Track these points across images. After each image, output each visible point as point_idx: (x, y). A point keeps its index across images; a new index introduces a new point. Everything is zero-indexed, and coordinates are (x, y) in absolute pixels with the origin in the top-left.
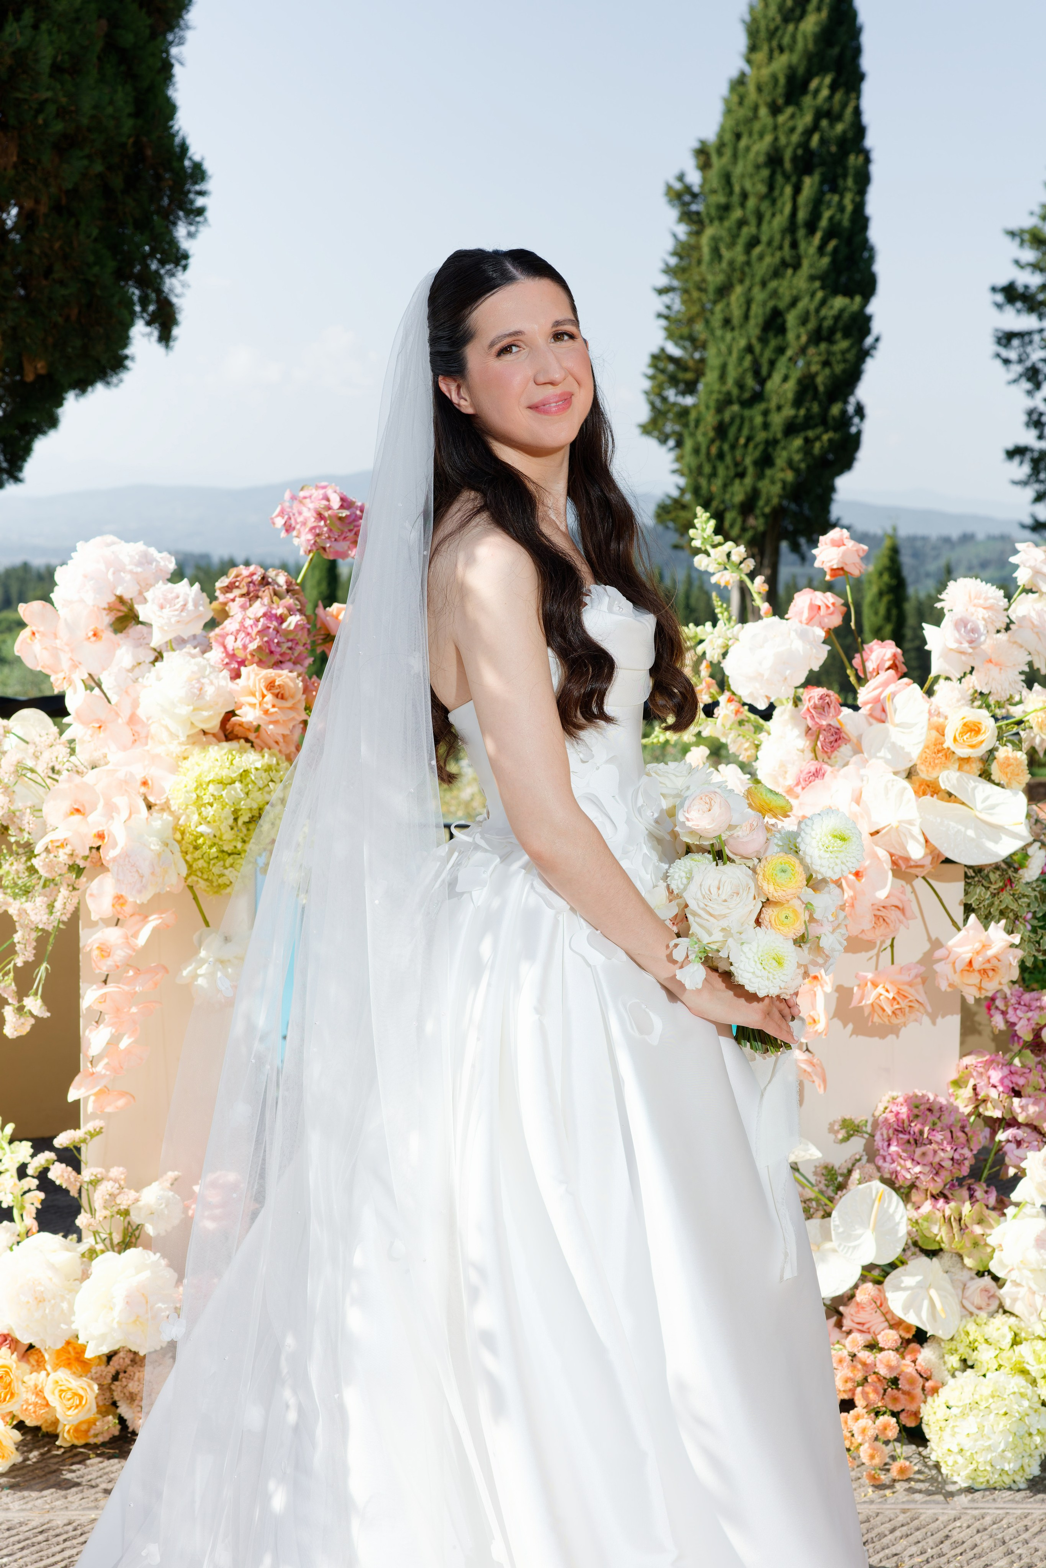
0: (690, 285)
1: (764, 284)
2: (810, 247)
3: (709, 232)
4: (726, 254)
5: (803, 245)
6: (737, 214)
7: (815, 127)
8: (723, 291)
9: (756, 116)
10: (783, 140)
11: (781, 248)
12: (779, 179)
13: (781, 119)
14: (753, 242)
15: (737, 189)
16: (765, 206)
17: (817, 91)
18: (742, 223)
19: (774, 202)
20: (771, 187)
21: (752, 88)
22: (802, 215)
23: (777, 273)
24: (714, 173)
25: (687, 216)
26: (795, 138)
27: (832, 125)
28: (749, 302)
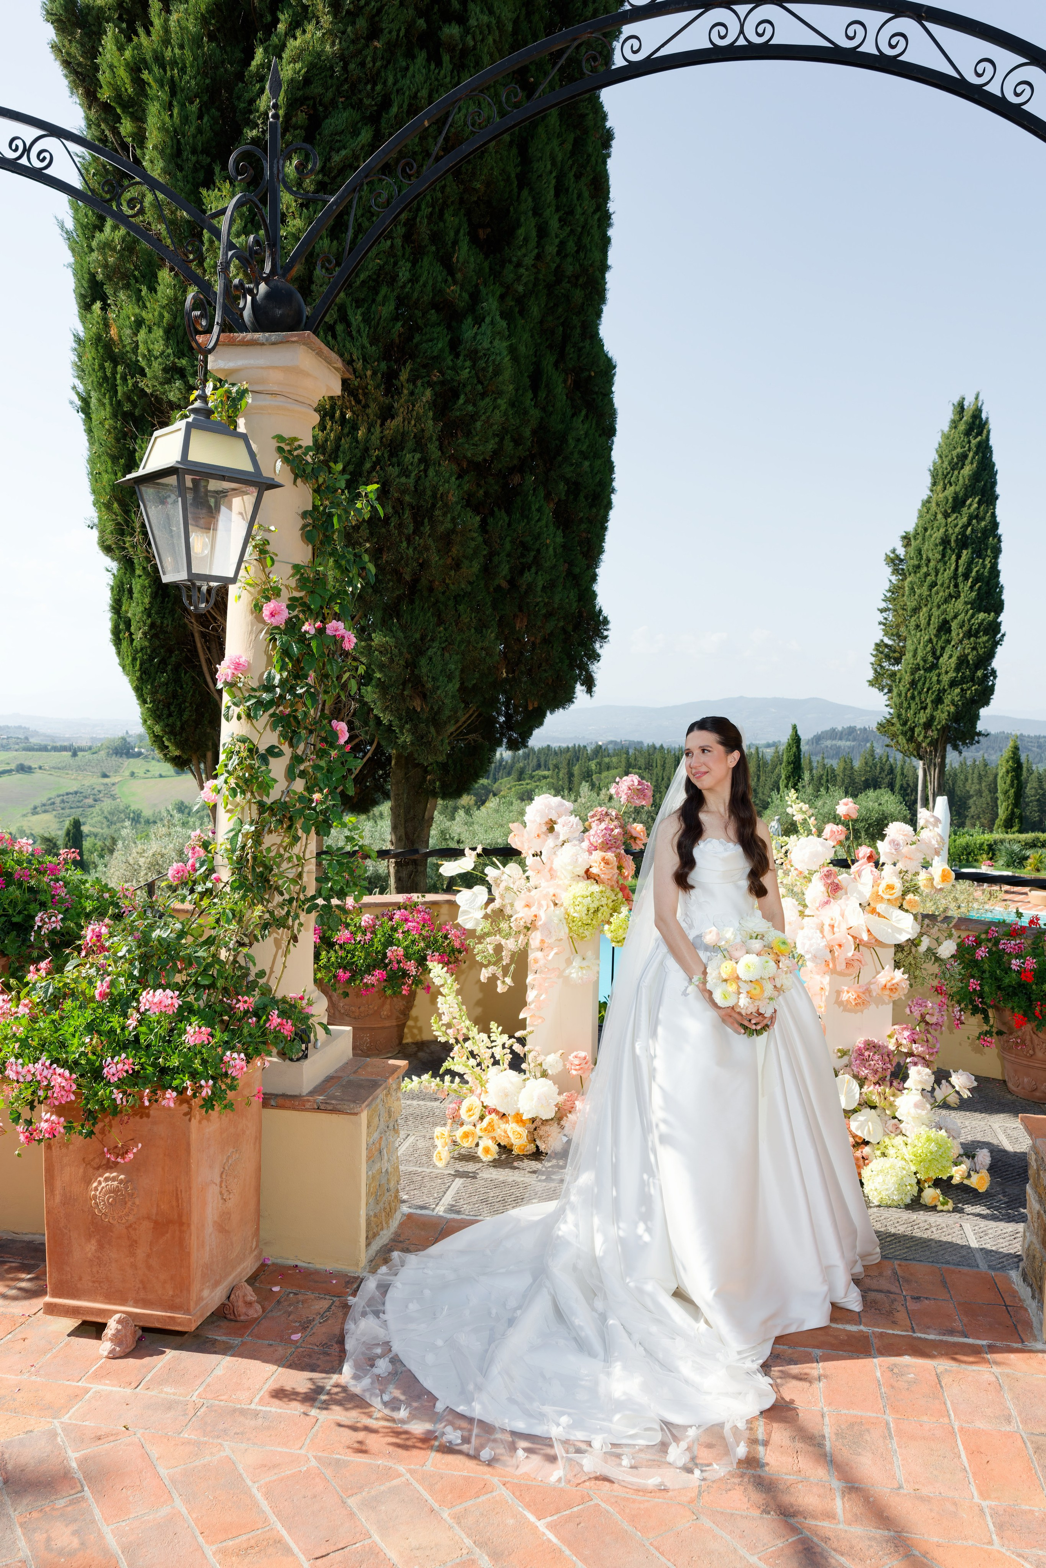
0: (898, 607)
1: (939, 607)
2: (965, 587)
3: (909, 579)
4: (918, 591)
5: (961, 586)
6: (924, 569)
7: (969, 523)
8: (916, 610)
9: (935, 518)
10: (950, 531)
11: (949, 588)
12: (949, 551)
13: (949, 520)
14: (934, 584)
15: (924, 557)
16: (940, 566)
17: (970, 505)
18: (927, 575)
19: (945, 563)
20: (944, 556)
21: (934, 504)
22: (960, 570)
23: (946, 601)
24: (911, 549)
25: (896, 571)
26: (957, 530)
27: (978, 523)
28: (930, 617)
